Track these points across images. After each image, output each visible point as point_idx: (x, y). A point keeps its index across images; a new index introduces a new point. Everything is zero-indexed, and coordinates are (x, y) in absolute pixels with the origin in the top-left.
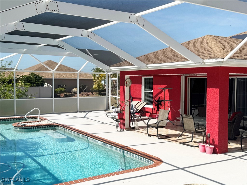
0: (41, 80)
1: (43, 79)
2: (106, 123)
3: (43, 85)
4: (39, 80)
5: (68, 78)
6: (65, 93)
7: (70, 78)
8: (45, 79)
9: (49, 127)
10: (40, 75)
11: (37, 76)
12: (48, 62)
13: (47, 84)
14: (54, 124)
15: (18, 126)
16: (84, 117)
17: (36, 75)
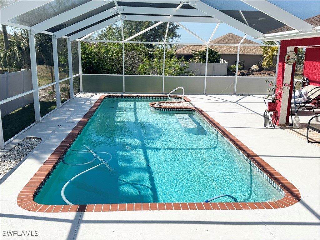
0: (216, 56)
1: (219, 54)
2: (258, 114)
3: (218, 61)
4: (214, 55)
5: (248, 53)
6: (242, 71)
7: (249, 54)
8: (221, 54)
9: (186, 110)
10: (215, 50)
11: (212, 51)
12: (227, 36)
13: (222, 60)
14: (192, 108)
15: (153, 106)
16: (236, 102)
17: (211, 49)
